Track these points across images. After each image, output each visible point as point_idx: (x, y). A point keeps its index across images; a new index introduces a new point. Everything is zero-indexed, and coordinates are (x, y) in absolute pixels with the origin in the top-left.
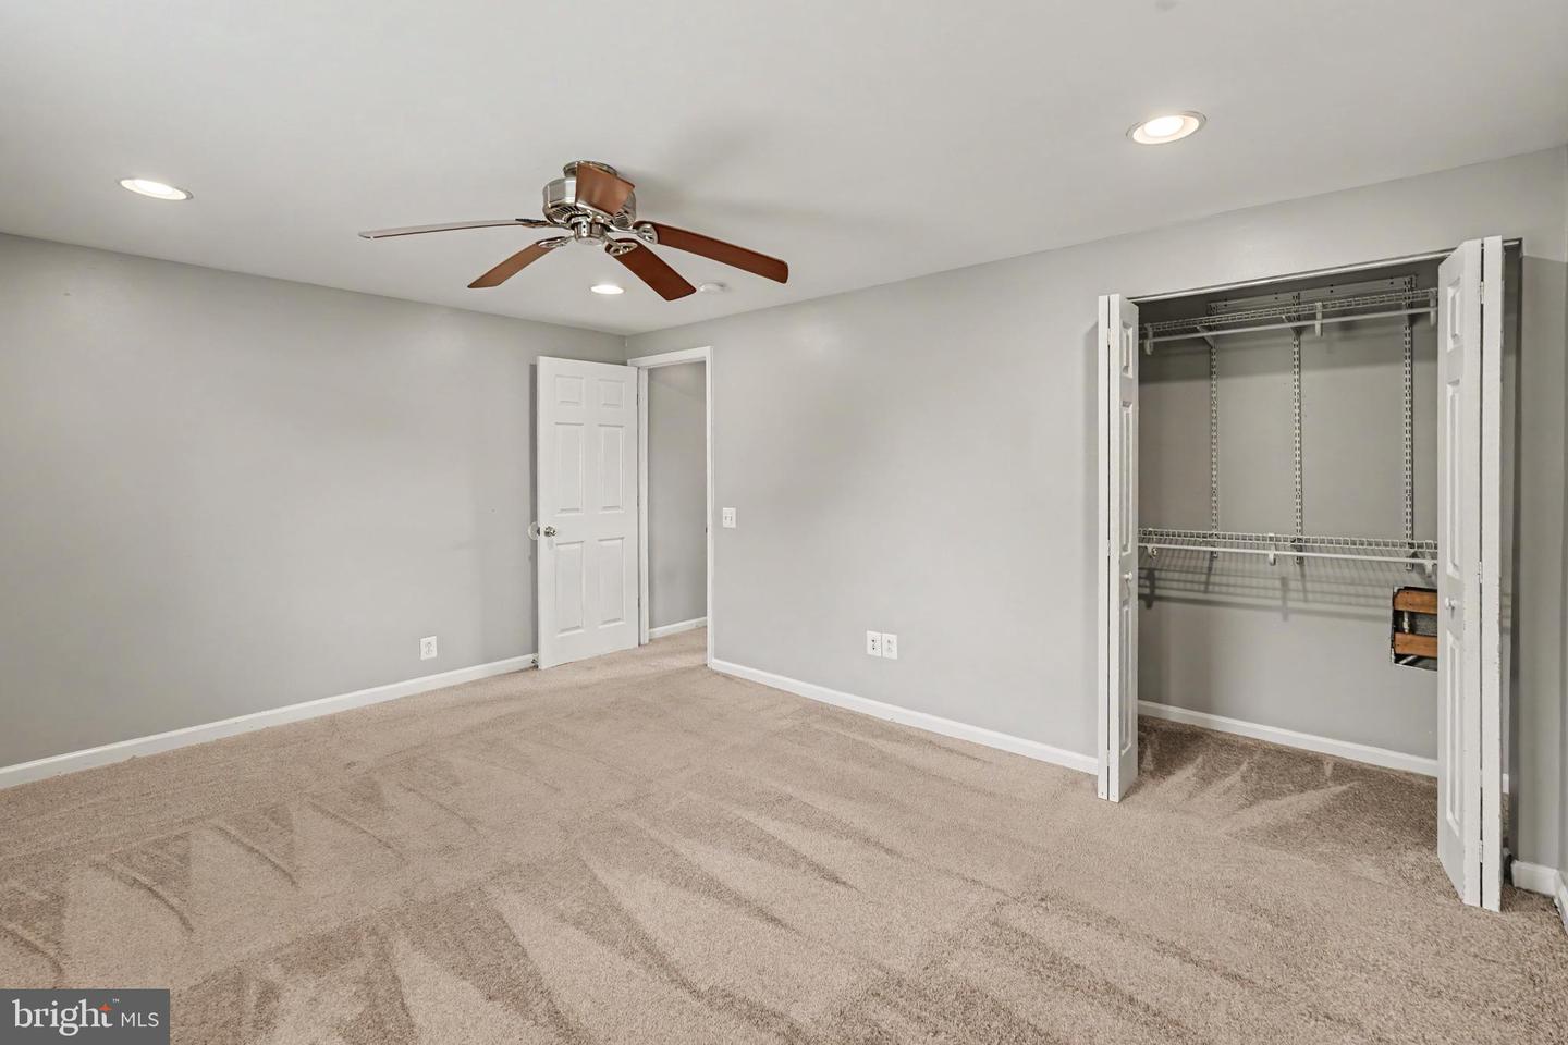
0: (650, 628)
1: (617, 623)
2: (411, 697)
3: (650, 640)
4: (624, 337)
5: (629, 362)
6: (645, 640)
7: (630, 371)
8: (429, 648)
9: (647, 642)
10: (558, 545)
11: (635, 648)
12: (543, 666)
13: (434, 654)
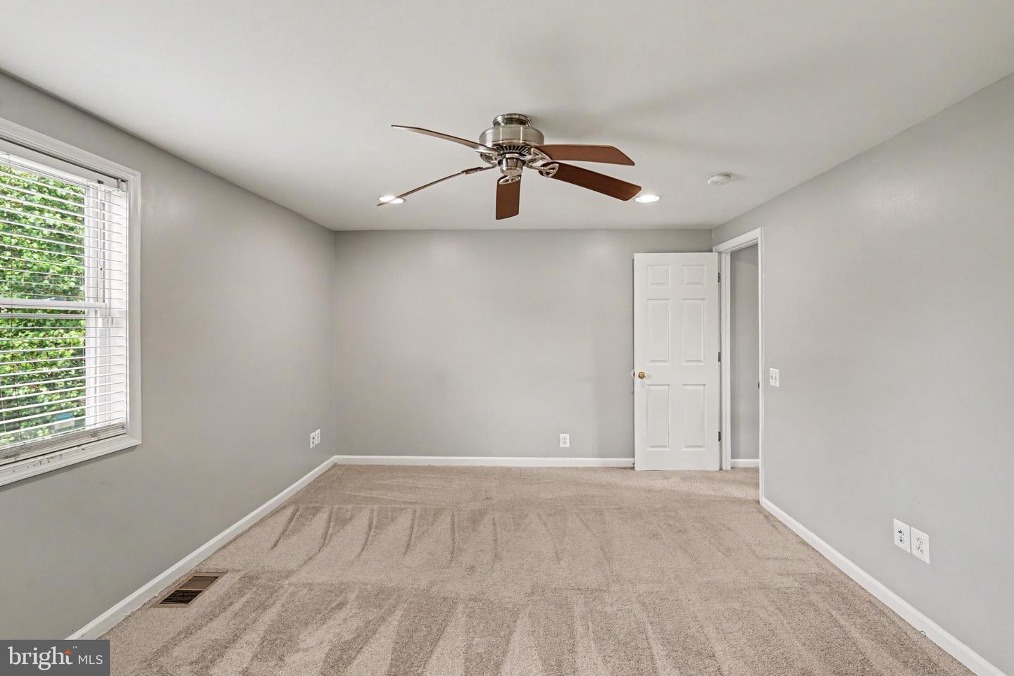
0: (733, 457)
1: (701, 449)
2: (552, 468)
3: (732, 468)
4: (711, 230)
5: (714, 250)
6: (727, 466)
7: (714, 255)
8: (565, 440)
9: (729, 469)
10: (648, 385)
11: (715, 472)
12: (636, 469)
13: (568, 445)
